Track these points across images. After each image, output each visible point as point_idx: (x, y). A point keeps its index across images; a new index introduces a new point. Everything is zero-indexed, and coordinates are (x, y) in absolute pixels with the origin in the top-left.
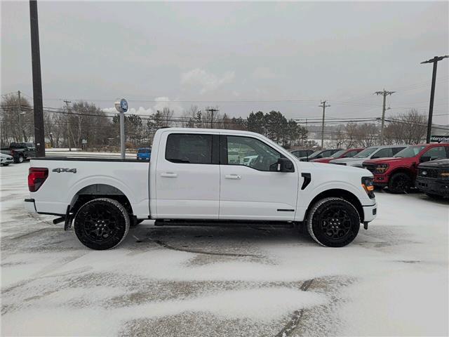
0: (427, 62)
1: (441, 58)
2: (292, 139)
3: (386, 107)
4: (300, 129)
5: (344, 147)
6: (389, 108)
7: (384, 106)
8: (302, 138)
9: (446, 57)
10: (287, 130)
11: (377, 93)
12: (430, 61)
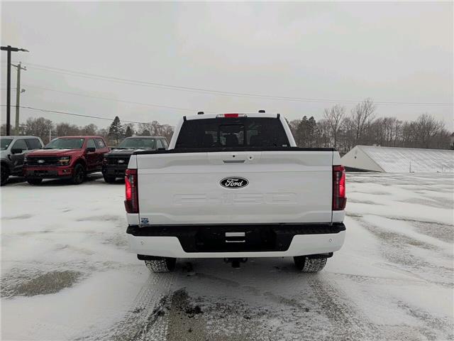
1: (16, 50)
9: (22, 50)
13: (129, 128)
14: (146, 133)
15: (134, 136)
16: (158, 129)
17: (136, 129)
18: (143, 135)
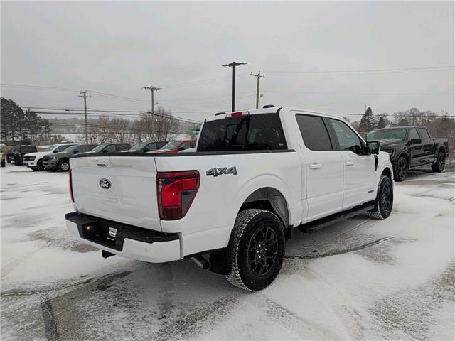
0: (226, 65)
1: (239, 64)
2: (33, 132)
3: (155, 102)
4: (43, 122)
5: (98, 141)
6: (157, 104)
7: (153, 101)
8: (46, 132)
9: (243, 63)
10: (24, 123)
11: (145, 88)
12: (230, 65)
13: (381, 119)
14: (404, 122)
15: (388, 127)
16: (418, 118)
17: (391, 119)
18: (399, 125)
